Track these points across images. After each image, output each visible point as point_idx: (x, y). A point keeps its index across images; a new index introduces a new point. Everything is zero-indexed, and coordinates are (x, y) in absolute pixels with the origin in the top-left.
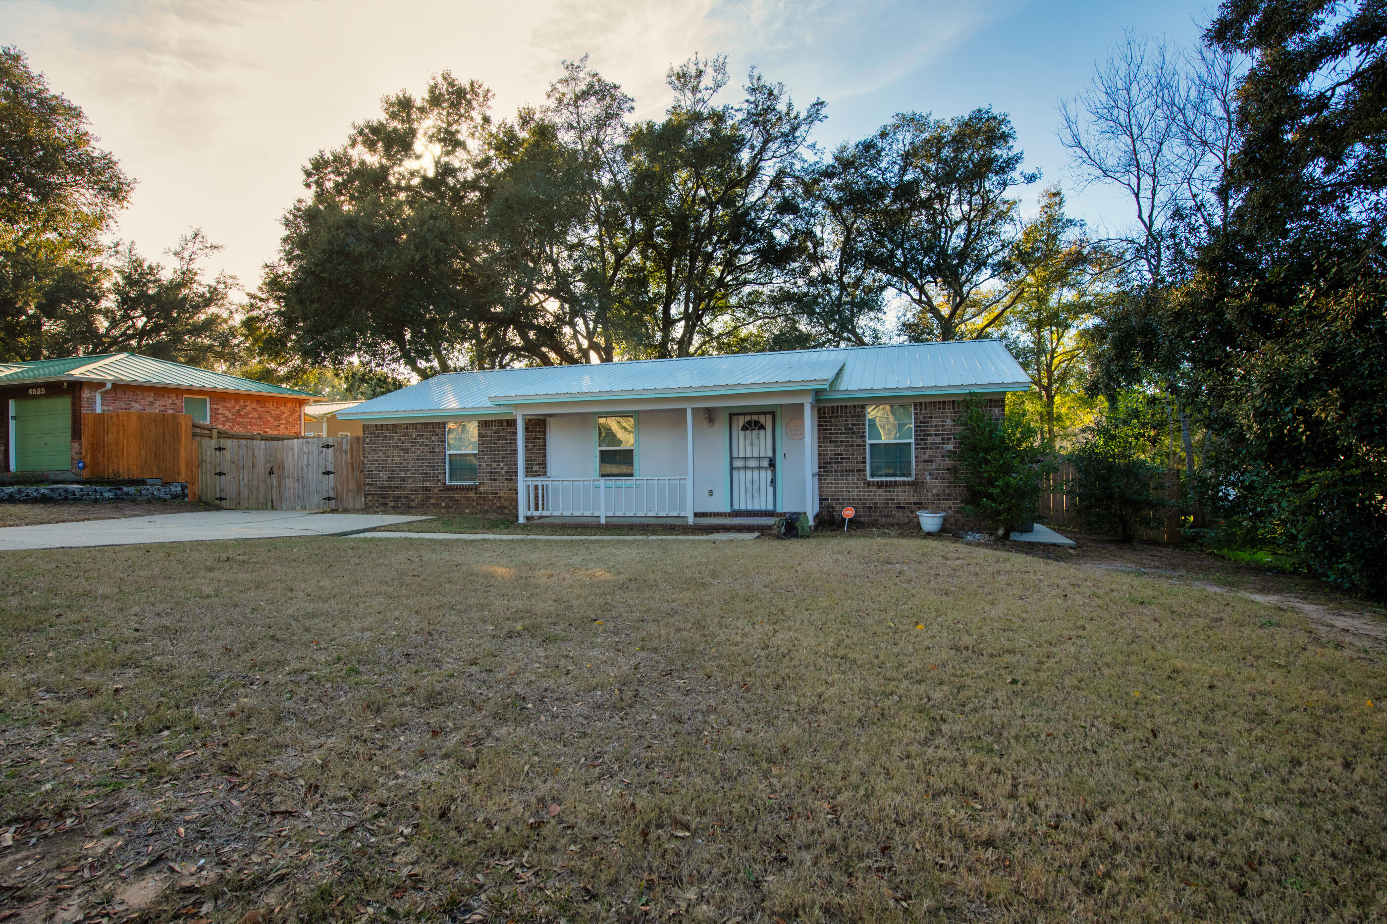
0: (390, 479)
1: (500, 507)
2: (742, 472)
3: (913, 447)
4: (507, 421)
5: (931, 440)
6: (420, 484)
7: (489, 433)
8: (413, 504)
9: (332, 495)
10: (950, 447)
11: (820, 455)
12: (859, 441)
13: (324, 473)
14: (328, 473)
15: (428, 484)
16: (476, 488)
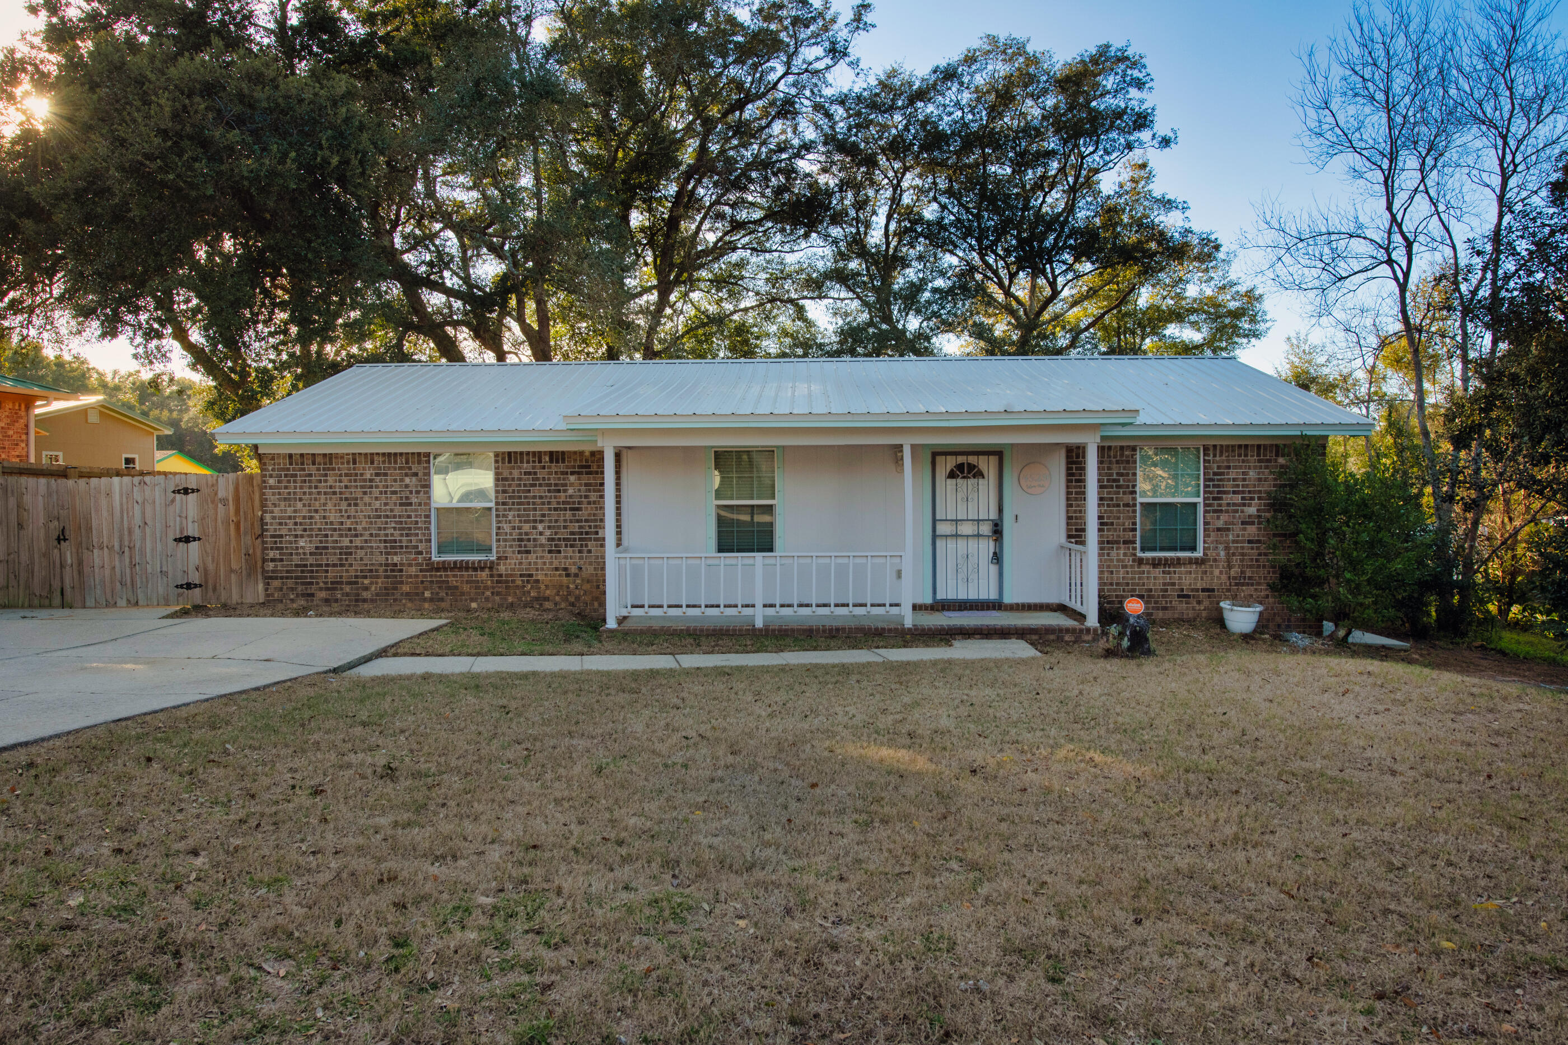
0: (319, 551)
1: (537, 599)
2: (951, 544)
3: (1201, 509)
4: (551, 453)
5: (1227, 499)
6: (382, 559)
7: (516, 473)
8: (366, 595)
9: (195, 578)
10: (1252, 510)
11: (1069, 518)
12: (1128, 498)
13: (178, 540)
14: (187, 540)
15: (396, 559)
16: (492, 566)
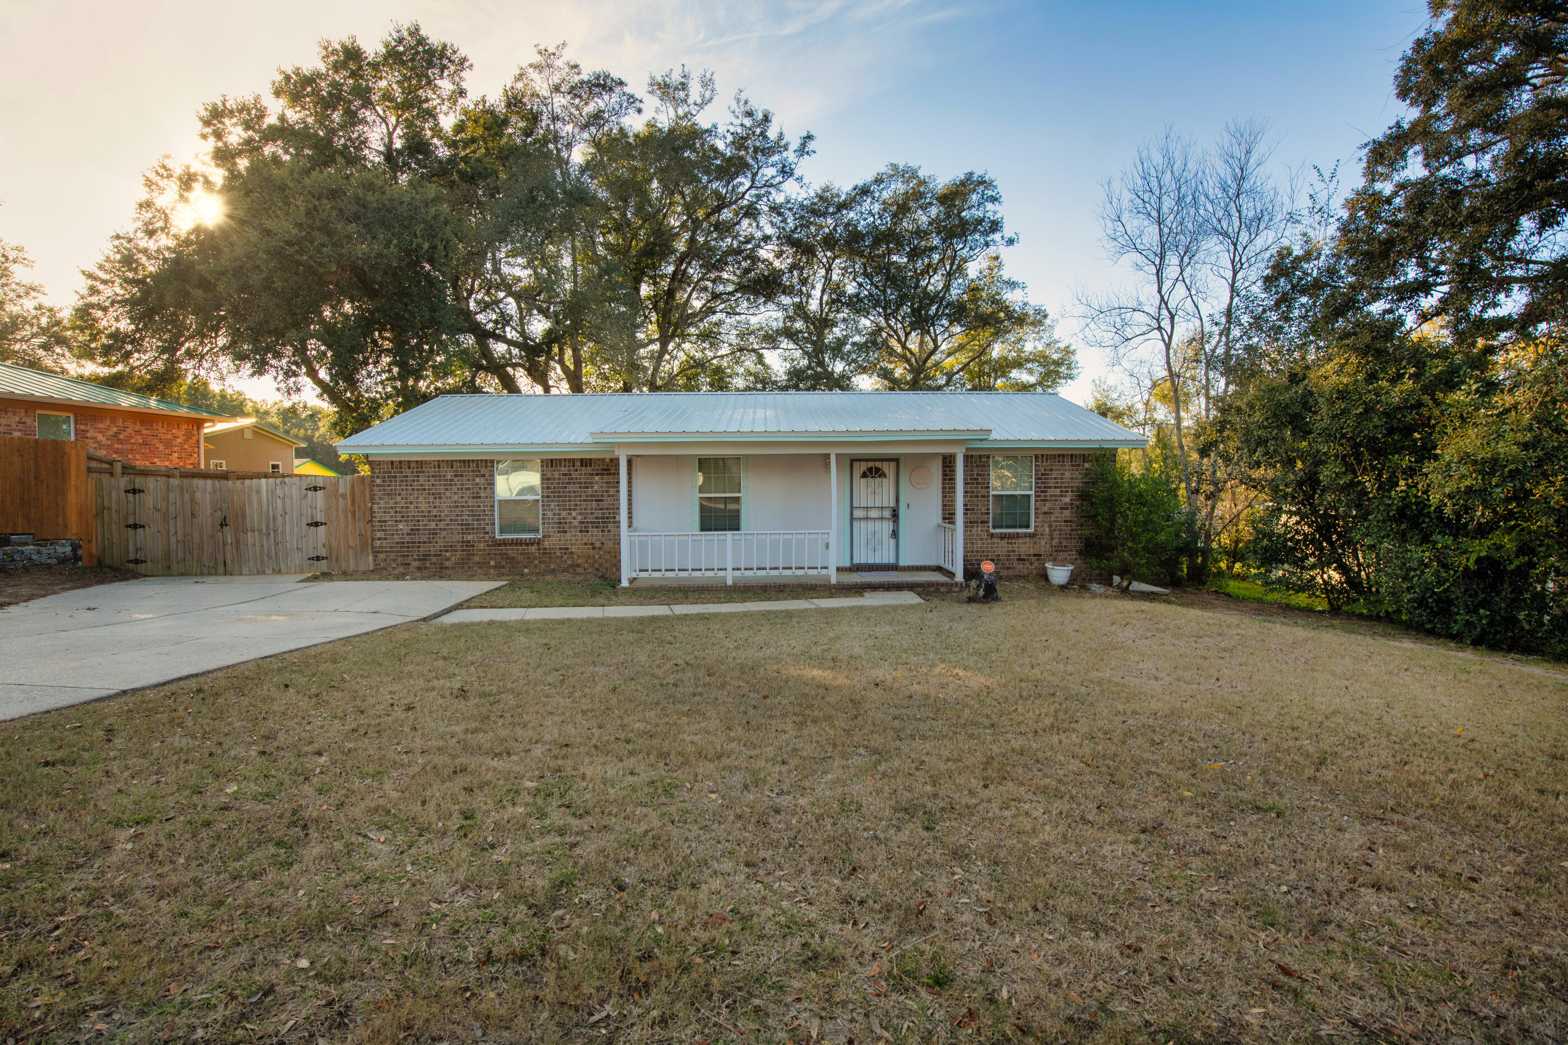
0: (413, 532)
1: (571, 566)
2: (863, 524)
3: (1033, 499)
4: (582, 460)
5: (1051, 492)
6: (459, 538)
7: (556, 475)
8: (447, 564)
9: (323, 552)
10: (1067, 500)
11: (944, 506)
12: (984, 492)
13: (310, 525)
14: (316, 524)
15: (470, 537)
16: (539, 542)
